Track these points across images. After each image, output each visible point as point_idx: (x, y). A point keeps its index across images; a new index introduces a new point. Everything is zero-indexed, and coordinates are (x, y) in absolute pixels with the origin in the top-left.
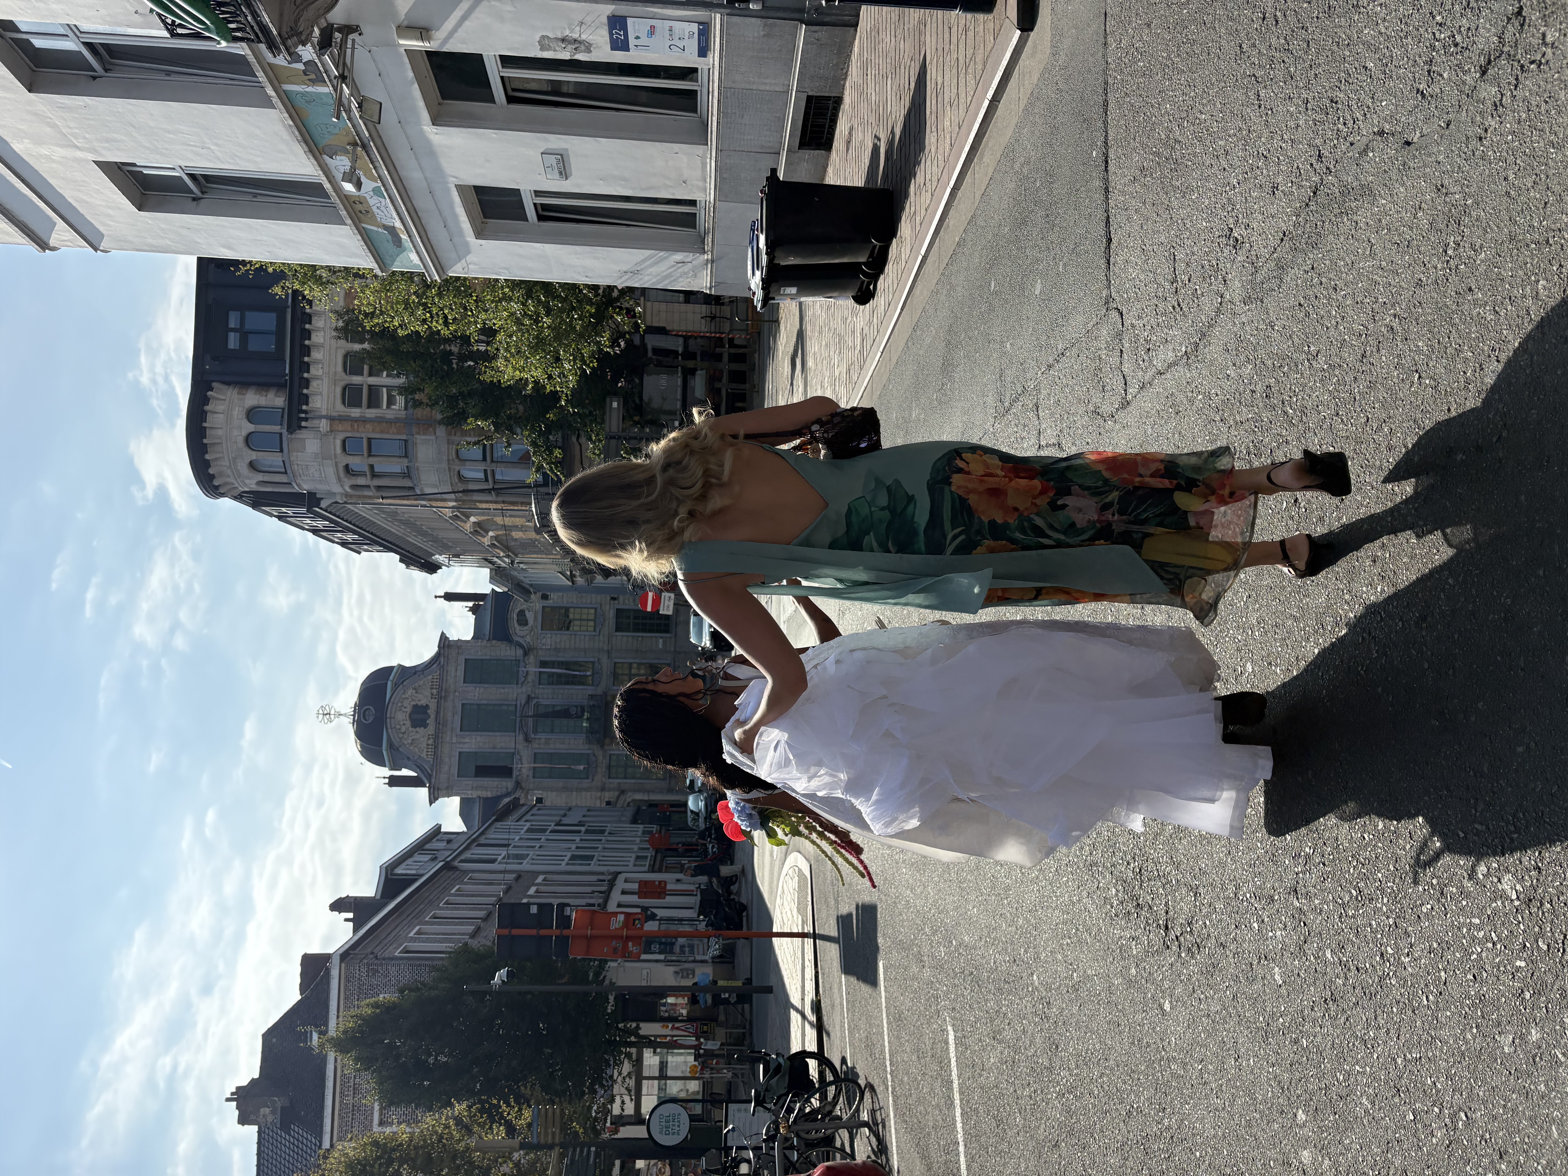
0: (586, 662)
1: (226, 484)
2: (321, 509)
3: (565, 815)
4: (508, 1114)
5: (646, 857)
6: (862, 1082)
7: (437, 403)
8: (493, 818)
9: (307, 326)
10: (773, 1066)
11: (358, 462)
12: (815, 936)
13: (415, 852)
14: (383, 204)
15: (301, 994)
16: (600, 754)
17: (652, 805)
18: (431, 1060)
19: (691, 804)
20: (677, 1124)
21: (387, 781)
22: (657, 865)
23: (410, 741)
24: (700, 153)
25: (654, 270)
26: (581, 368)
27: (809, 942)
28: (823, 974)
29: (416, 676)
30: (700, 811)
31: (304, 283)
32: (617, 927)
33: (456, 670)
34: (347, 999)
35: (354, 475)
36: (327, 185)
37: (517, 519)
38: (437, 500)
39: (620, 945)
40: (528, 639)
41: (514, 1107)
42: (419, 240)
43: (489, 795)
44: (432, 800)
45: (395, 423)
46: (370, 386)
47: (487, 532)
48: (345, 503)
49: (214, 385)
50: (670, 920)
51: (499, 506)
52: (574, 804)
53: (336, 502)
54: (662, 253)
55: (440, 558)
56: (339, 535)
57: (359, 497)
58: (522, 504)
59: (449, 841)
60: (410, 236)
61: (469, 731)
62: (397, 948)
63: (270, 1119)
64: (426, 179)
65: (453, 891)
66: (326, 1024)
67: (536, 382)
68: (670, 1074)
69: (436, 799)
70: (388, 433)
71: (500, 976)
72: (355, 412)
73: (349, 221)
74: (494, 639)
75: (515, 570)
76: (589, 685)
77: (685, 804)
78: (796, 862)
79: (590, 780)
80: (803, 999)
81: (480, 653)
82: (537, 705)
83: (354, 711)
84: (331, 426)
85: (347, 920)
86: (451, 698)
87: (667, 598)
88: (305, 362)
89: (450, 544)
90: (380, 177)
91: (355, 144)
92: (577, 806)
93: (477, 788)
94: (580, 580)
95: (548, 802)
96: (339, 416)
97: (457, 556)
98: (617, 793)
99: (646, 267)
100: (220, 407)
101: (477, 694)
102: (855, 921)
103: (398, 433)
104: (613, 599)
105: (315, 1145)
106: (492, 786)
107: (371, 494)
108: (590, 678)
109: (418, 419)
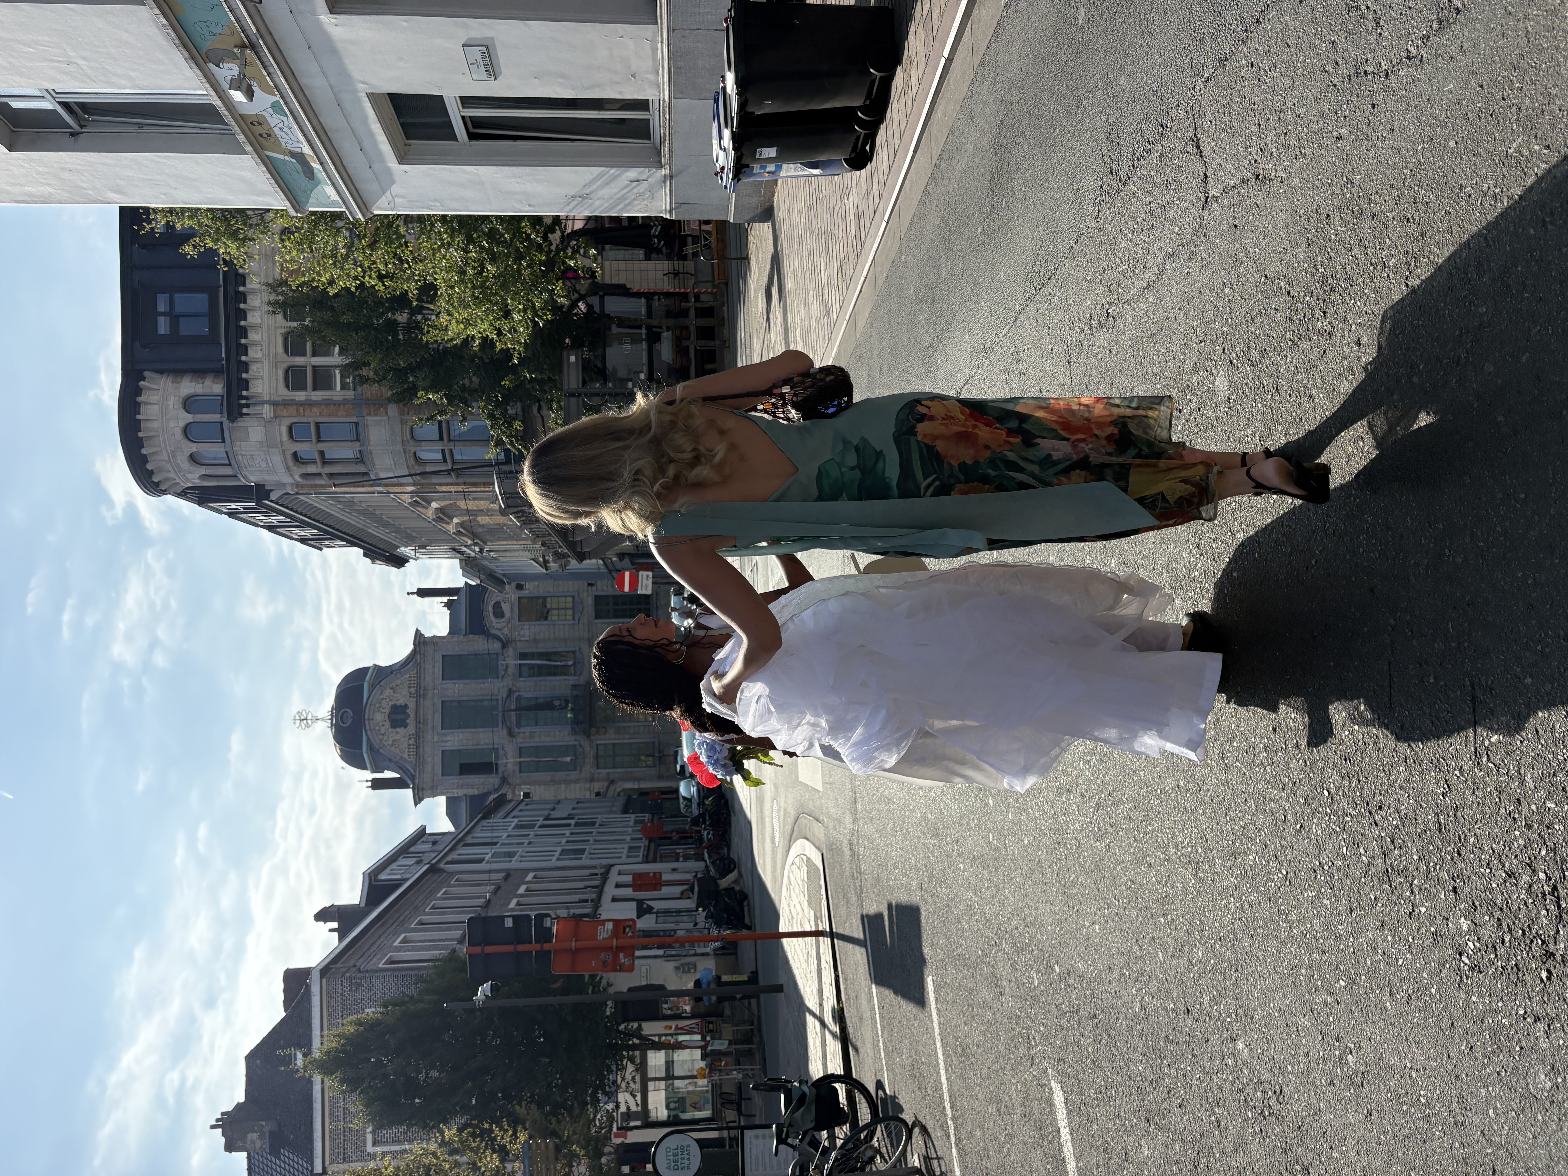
0: (567, 652)
1: (167, 479)
2: (271, 501)
3: (553, 809)
4: (502, 1138)
5: (640, 847)
6: (908, 1117)
7: (384, 378)
8: (480, 816)
9: (242, 306)
10: (795, 1096)
11: (306, 448)
12: (832, 935)
13: (399, 856)
14: (286, 123)
15: (285, 1011)
16: (586, 744)
17: (643, 793)
18: (421, 1077)
19: (683, 790)
20: (686, 1156)
21: (370, 784)
22: (651, 855)
23: (390, 743)
24: (649, 34)
25: (605, 192)
26: (533, 321)
27: (825, 943)
28: (846, 979)
29: (393, 675)
30: (693, 796)
31: (218, 240)
32: (606, 936)
33: (434, 667)
34: (330, 1017)
35: (303, 463)
36: (217, 103)
37: (482, 502)
38: (393, 485)
39: (610, 958)
40: (506, 631)
41: (507, 1131)
42: (332, 167)
43: (476, 792)
44: (418, 800)
45: (344, 404)
46: (314, 367)
47: (451, 518)
48: (297, 494)
49: (146, 374)
50: (667, 912)
51: (460, 488)
52: (563, 797)
53: (287, 494)
54: (613, 171)
55: (407, 551)
56: (296, 531)
57: (311, 486)
58: (485, 484)
59: (434, 843)
60: (322, 164)
61: (451, 728)
62: (381, 959)
63: (258, 1144)
64: (331, 87)
65: (439, 895)
66: (309, 1044)
67: (485, 339)
68: (676, 1074)
69: (421, 800)
70: (337, 416)
71: (483, 991)
72: (300, 396)
73: (248, 148)
74: (470, 633)
75: (485, 558)
76: (571, 675)
77: (677, 791)
78: (804, 850)
79: (578, 772)
80: (821, 1005)
81: (457, 649)
82: (519, 699)
83: (332, 715)
84: (275, 411)
85: (331, 930)
86: (430, 695)
87: (645, 577)
88: (242, 345)
89: (414, 534)
90: (276, 86)
91: (243, 46)
92: (566, 799)
93: (462, 786)
94: (553, 565)
95: (535, 797)
96: (283, 400)
97: (423, 547)
98: (606, 784)
99: (596, 190)
100: (154, 398)
101: (456, 689)
102: (887, 923)
103: (347, 416)
104: (590, 585)
105: (307, 1169)
106: (477, 784)
107: (322, 482)
108: (572, 668)
109: (367, 399)
